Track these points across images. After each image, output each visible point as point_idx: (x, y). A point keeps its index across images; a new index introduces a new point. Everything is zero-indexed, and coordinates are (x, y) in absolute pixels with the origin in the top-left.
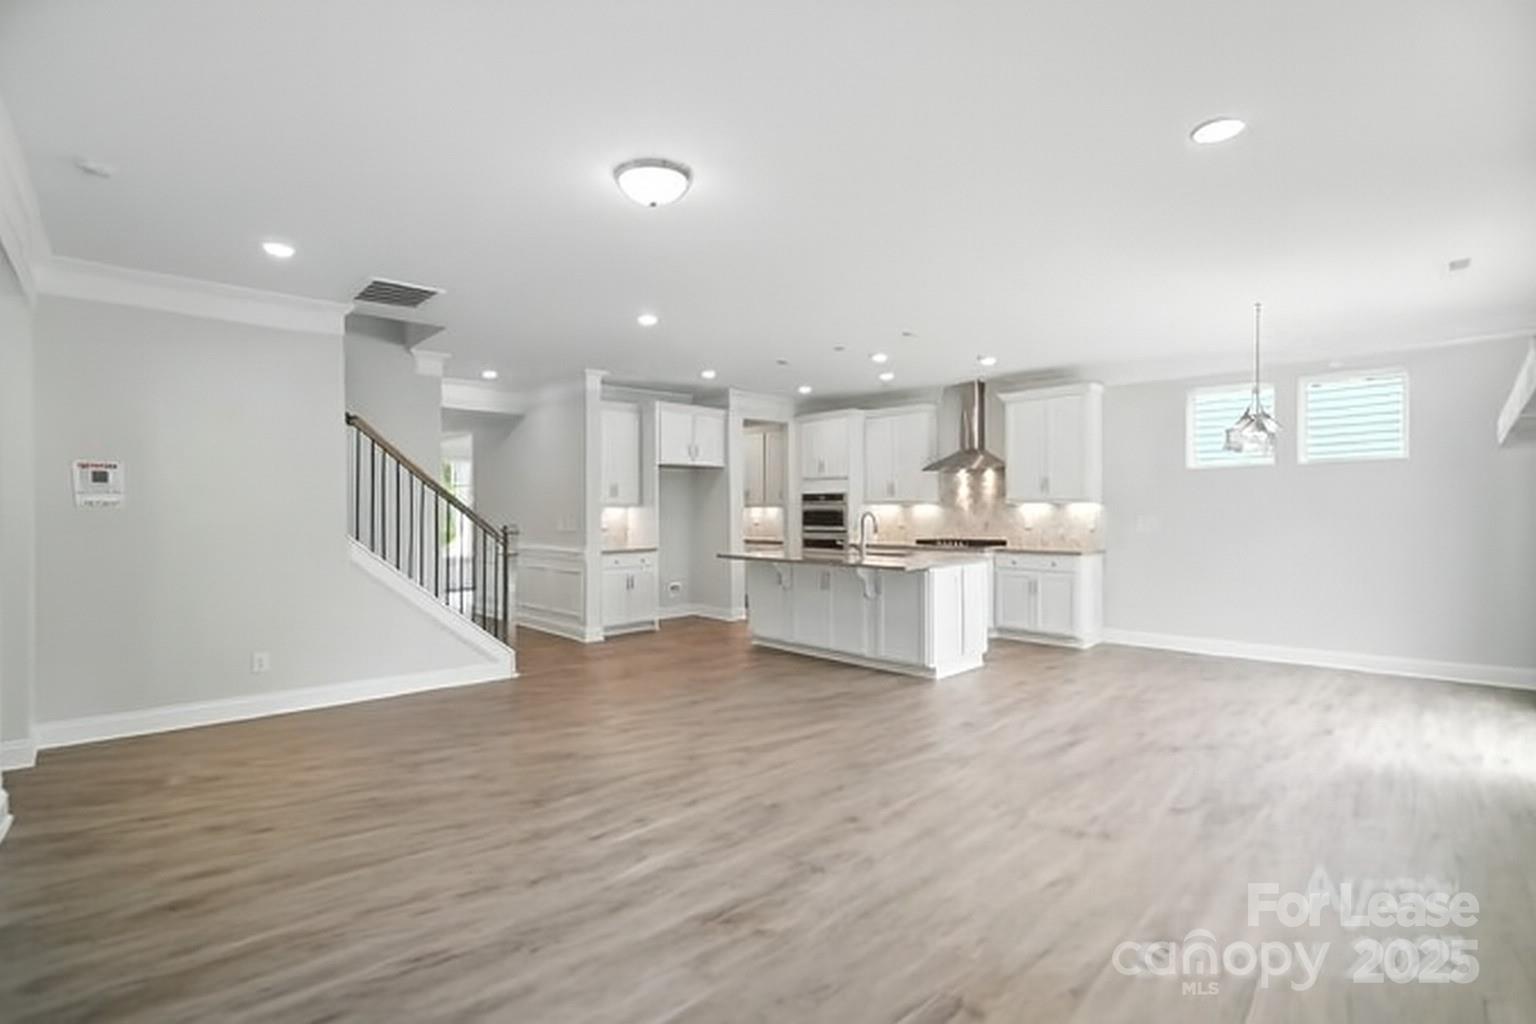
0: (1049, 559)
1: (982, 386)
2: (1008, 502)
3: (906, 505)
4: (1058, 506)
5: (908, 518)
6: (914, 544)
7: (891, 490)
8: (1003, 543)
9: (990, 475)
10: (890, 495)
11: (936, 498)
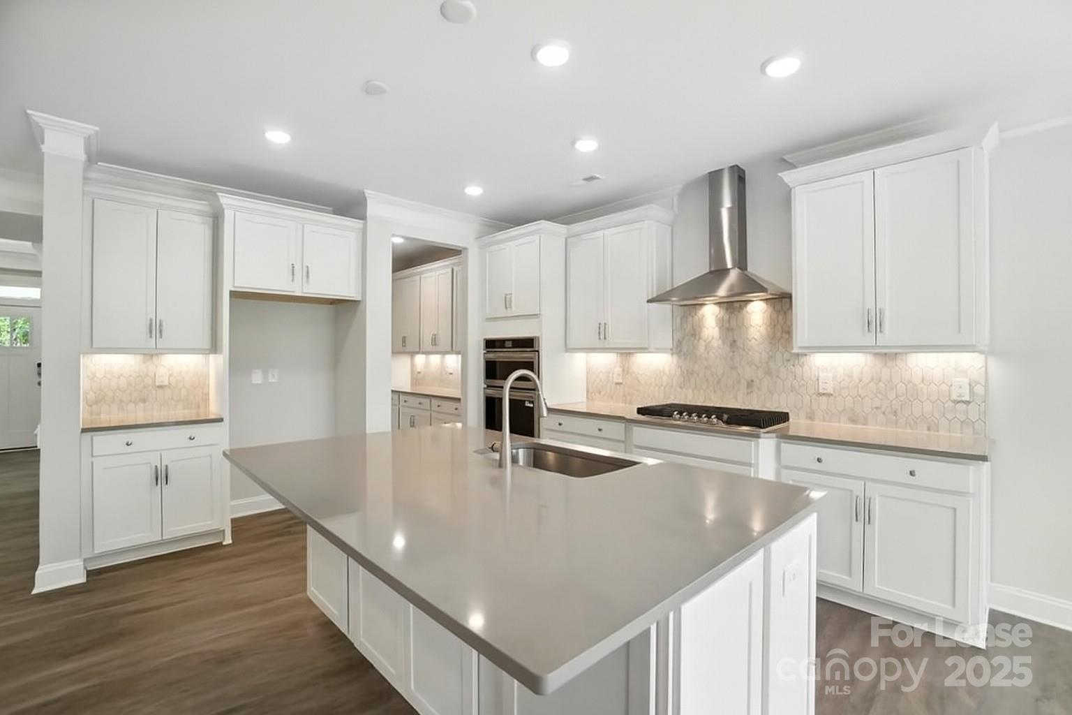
0: (902, 464)
1: (739, 176)
2: (795, 350)
3: (626, 353)
4: (888, 356)
5: (626, 371)
6: (634, 415)
7: (602, 331)
8: (782, 417)
9: (757, 311)
10: (601, 340)
11: (669, 344)
